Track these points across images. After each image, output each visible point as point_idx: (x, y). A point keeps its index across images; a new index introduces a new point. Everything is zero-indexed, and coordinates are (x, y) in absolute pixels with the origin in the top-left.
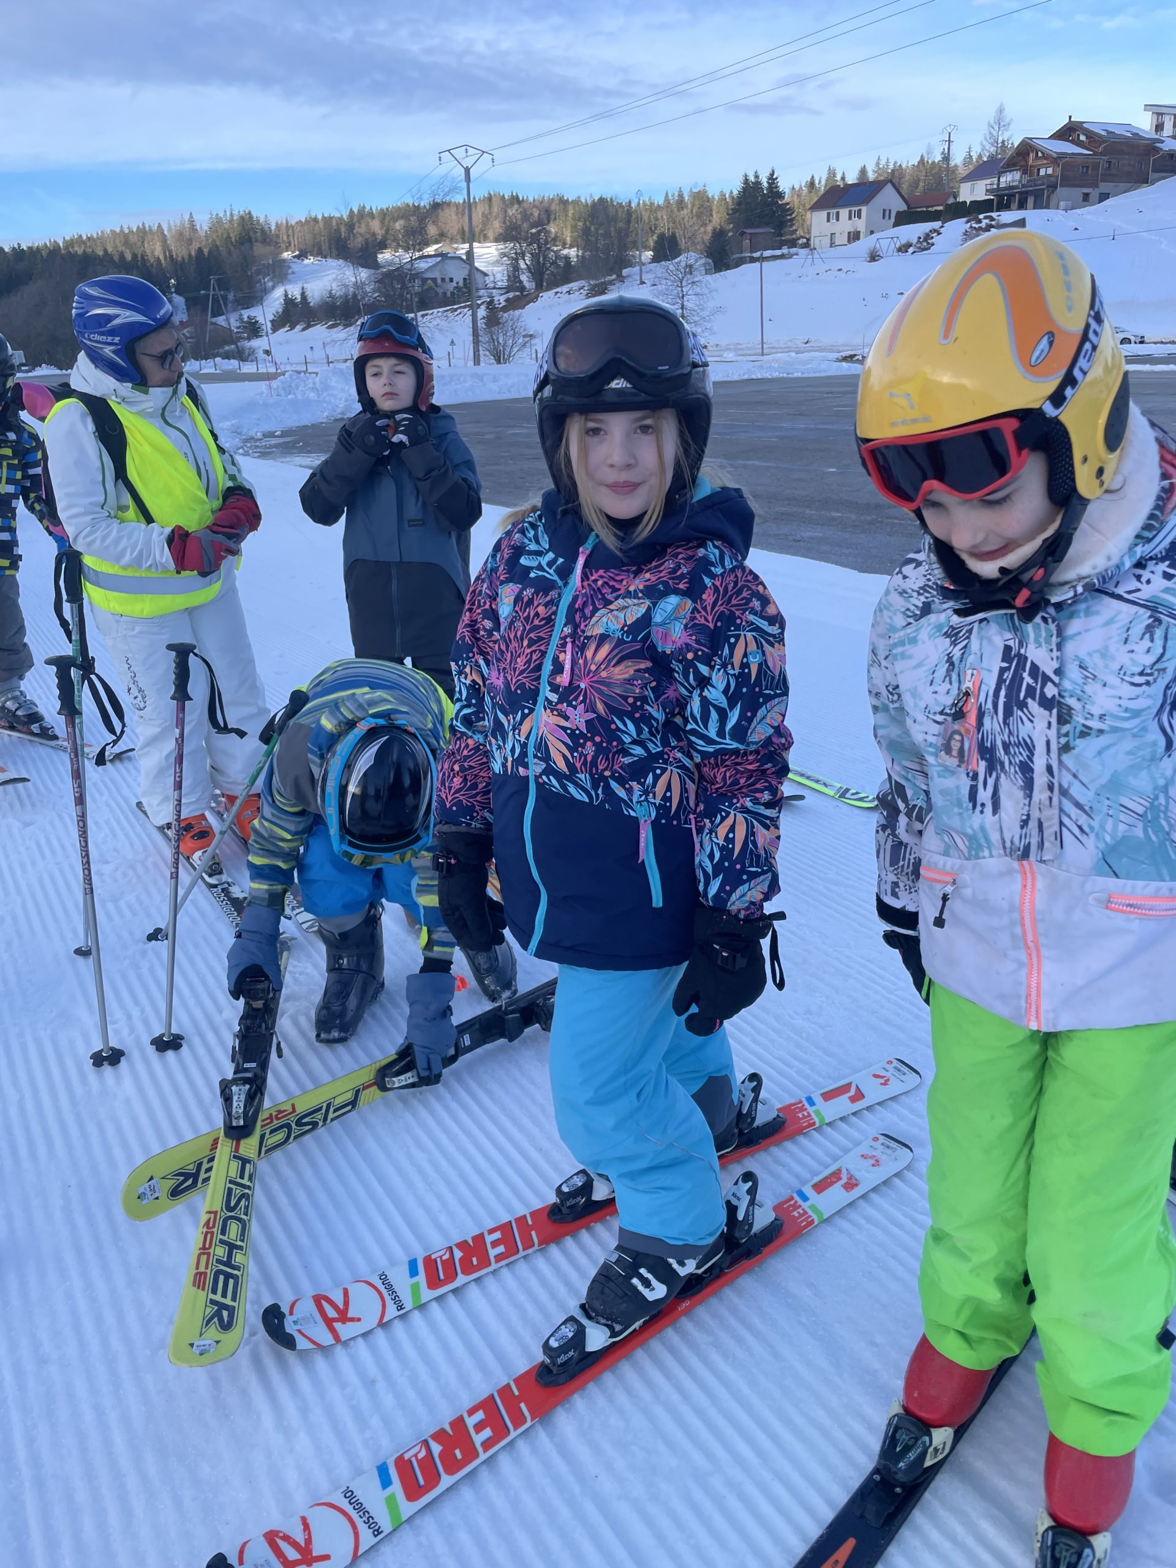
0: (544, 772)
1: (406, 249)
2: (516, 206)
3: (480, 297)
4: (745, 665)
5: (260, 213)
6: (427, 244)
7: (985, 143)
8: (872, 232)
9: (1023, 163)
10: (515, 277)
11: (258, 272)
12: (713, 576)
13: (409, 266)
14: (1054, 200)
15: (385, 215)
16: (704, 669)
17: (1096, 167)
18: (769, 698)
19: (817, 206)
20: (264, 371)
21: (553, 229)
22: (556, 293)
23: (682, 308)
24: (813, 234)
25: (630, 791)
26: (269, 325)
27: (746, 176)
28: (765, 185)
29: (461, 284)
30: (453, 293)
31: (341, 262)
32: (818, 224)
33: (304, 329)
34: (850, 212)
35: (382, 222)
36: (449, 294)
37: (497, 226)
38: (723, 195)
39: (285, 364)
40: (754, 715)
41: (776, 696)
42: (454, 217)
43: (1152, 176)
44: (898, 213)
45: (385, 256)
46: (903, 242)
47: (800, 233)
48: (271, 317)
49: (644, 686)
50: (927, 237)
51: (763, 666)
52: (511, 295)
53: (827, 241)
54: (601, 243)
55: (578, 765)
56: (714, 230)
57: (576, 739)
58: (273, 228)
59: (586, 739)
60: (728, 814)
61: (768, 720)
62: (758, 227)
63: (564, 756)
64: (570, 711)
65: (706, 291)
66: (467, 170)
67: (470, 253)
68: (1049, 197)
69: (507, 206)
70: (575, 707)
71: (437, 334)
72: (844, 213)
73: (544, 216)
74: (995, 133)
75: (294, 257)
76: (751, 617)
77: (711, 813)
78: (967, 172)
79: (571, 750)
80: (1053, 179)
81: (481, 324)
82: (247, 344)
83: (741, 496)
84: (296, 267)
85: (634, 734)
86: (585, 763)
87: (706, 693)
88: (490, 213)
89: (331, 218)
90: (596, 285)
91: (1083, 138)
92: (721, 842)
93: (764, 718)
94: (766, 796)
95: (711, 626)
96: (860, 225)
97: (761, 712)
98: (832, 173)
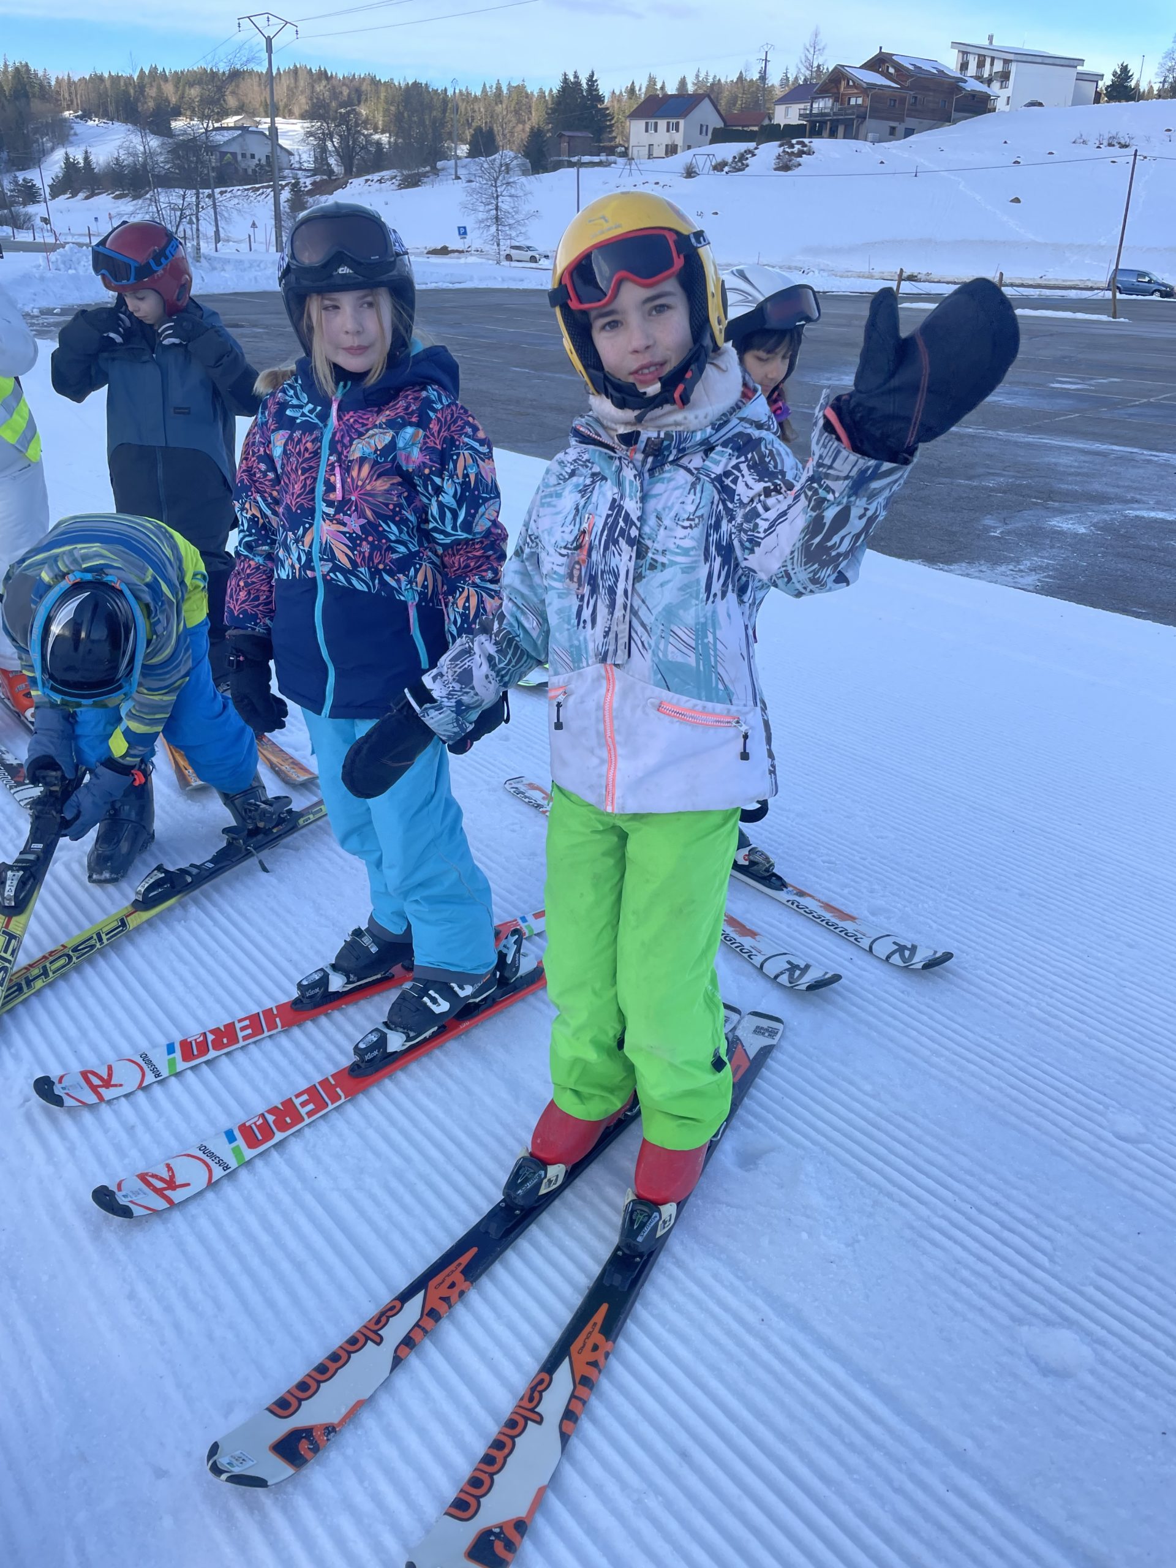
0: (333, 570)
1: (202, 118)
2: (324, 83)
3: (284, 178)
4: (466, 476)
5: (38, 67)
6: (225, 113)
7: (800, 66)
8: (689, 147)
9: (835, 90)
10: (322, 158)
11: (36, 131)
12: (435, 411)
13: (204, 137)
14: (863, 131)
15: (180, 79)
16: (438, 480)
17: (903, 100)
18: (486, 500)
19: (637, 114)
20: (42, 241)
21: (363, 111)
22: (367, 181)
23: (497, 209)
24: (631, 144)
25: (398, 581)
26: (48, 190)
27: (565, 75)
28: (585, 86)
29: (263, 162)
30: (254, 171)
31: (130, 126)
32: (637, 132)
33: (87, 198)
34: (668, 123)
35: (176, 86)
36: (250, 172)
37: (302, 102)
38: (542, 92)
39: (66, 234)
40: (476, 512)
41: (491, 498)
42: (256, 88)
43: (954, 115)
44: (715, 129)
45: (178, 124)
46: (719, 160)
47: (619, 140)
48: (51, 182)
49: (399, 496)
50: (742, 157)
51: (478, 474)
52: (318, 178)
53: (645, 151)
54: (415, 132)
55: (359, 561)
56: (532, 129)
57: (354, 541)
58: (53, 83)
59: (362, 540)
60: (463, 589)
61: (486, 516)
62: (577, 130)
63: (347, 555)
64: (346, 519)
65: (521, 193)
66: (269, 40)
67: (273, 129)
68: (858, 127)
69: (314, 81)
70: (350, 516)
71: (235, 213)
72: (662, 124)
73: (354, 96)
74: (810, 57)
75: (77, 117)
76: (466, 440)
77: (452, 591)
78: (783, 94)
79: (352, 550)
80: (863, 109)
81: (284, 207)
82: (22, 210)
83: (446, 351)
84: (80, 127)
85: (397, 533)
86: (363, 559)
87: (441, 498)
88: (296, 87)
89: (118, 77)
90: (409, 176)
91: (891, 70)
92: (461, 610)
93: (483, 514)
94: (490, 575)
95: (439, 447)
96: (678, 138)
97: (482, 510)
98: (652, 81)
